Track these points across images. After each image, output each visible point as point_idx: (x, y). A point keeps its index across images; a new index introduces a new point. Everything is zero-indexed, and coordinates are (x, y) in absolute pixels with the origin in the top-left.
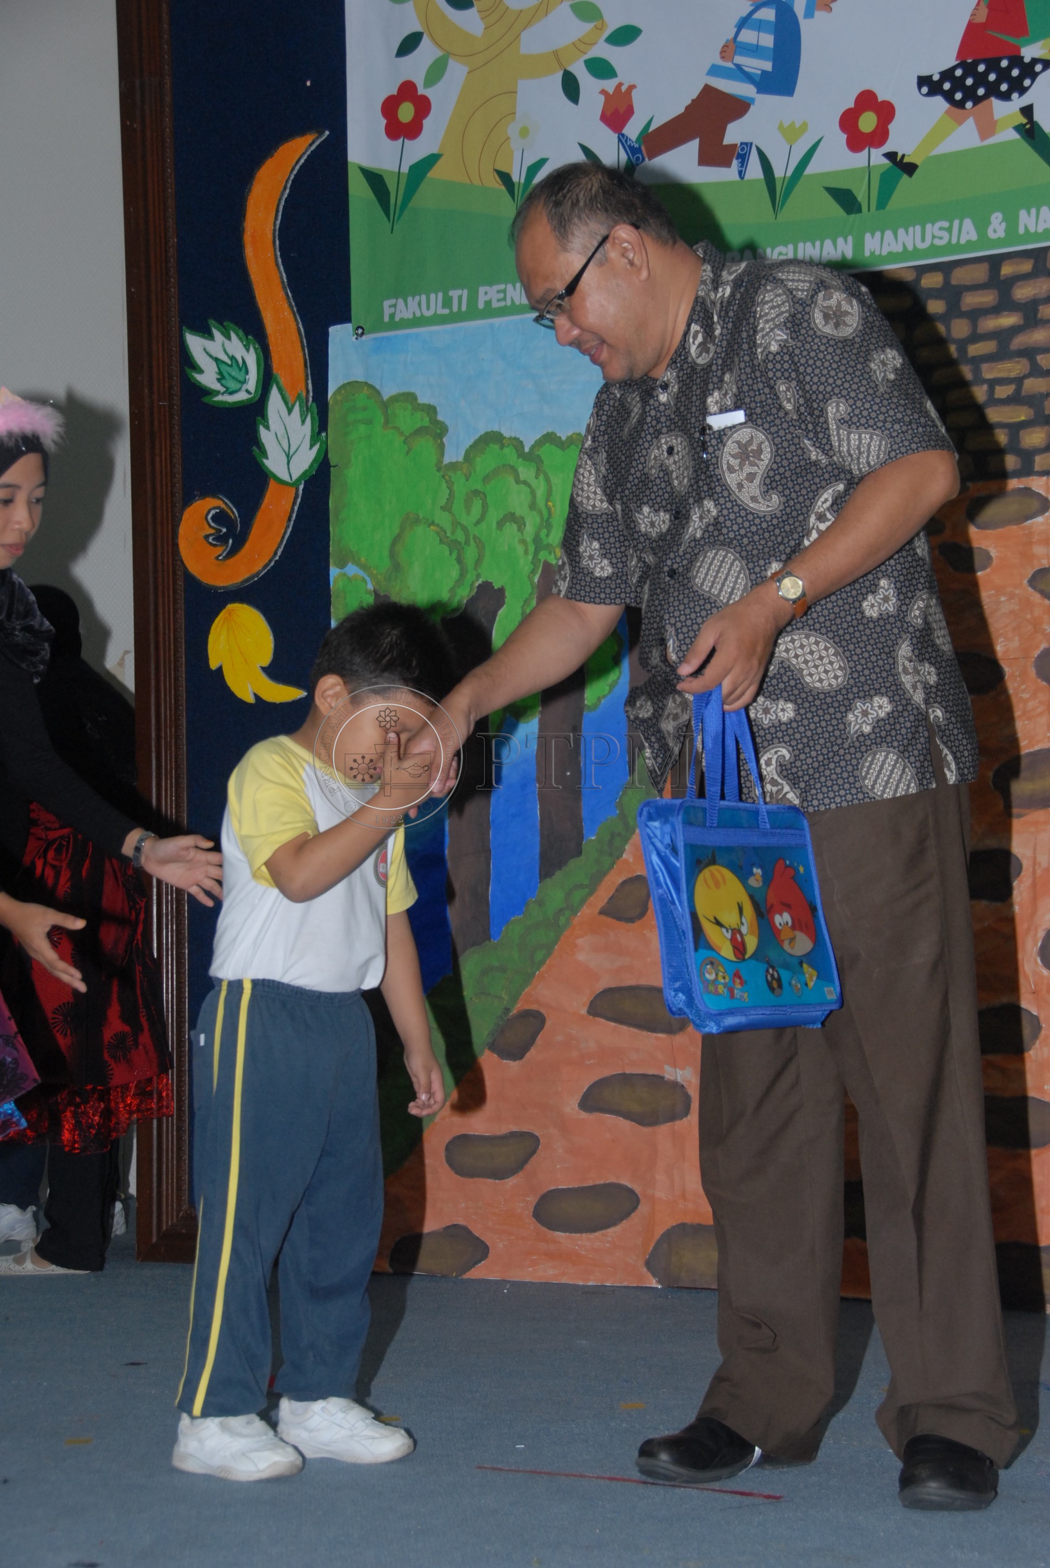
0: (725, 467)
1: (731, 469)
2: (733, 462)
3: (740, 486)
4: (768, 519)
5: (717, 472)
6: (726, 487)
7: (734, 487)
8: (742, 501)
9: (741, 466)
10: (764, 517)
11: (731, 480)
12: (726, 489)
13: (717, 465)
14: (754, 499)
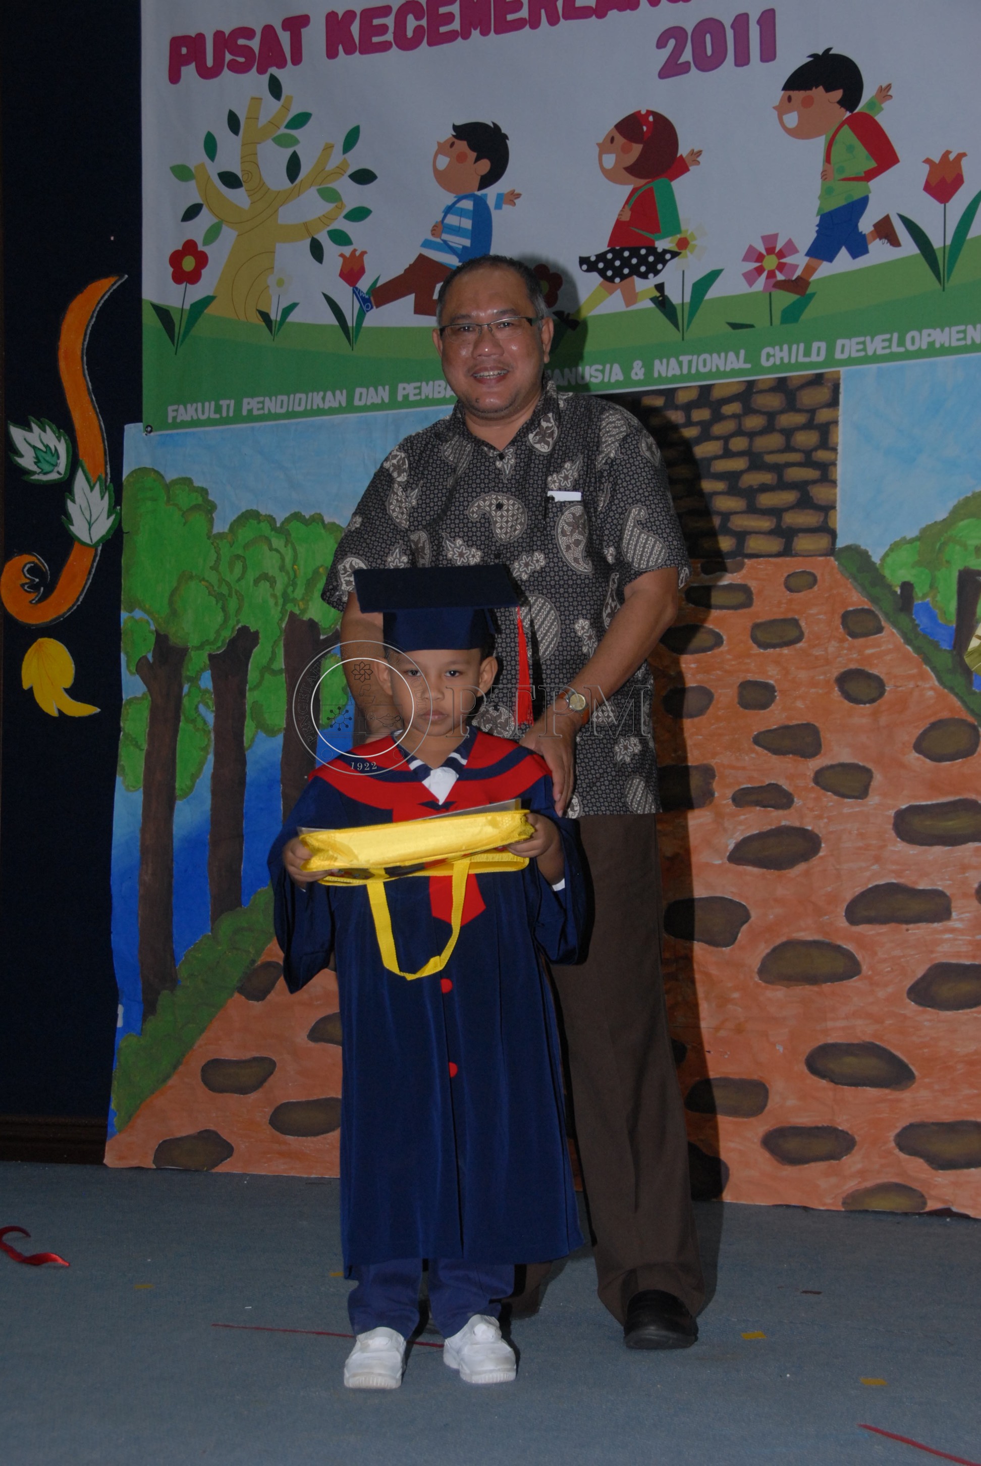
0: (559, 530)
1: (564, 533)
2: (566, 527)
3: (568, 547)
4: (583, 578)
5: (552, 532)
6: (556, 546)
7: (563, 547)
8: (567, 560)
9: (572, 532)
10: (580, 575)
11: (562, 541)
12: (556, 548)
13: (553, 528)
14: (576, 560)
